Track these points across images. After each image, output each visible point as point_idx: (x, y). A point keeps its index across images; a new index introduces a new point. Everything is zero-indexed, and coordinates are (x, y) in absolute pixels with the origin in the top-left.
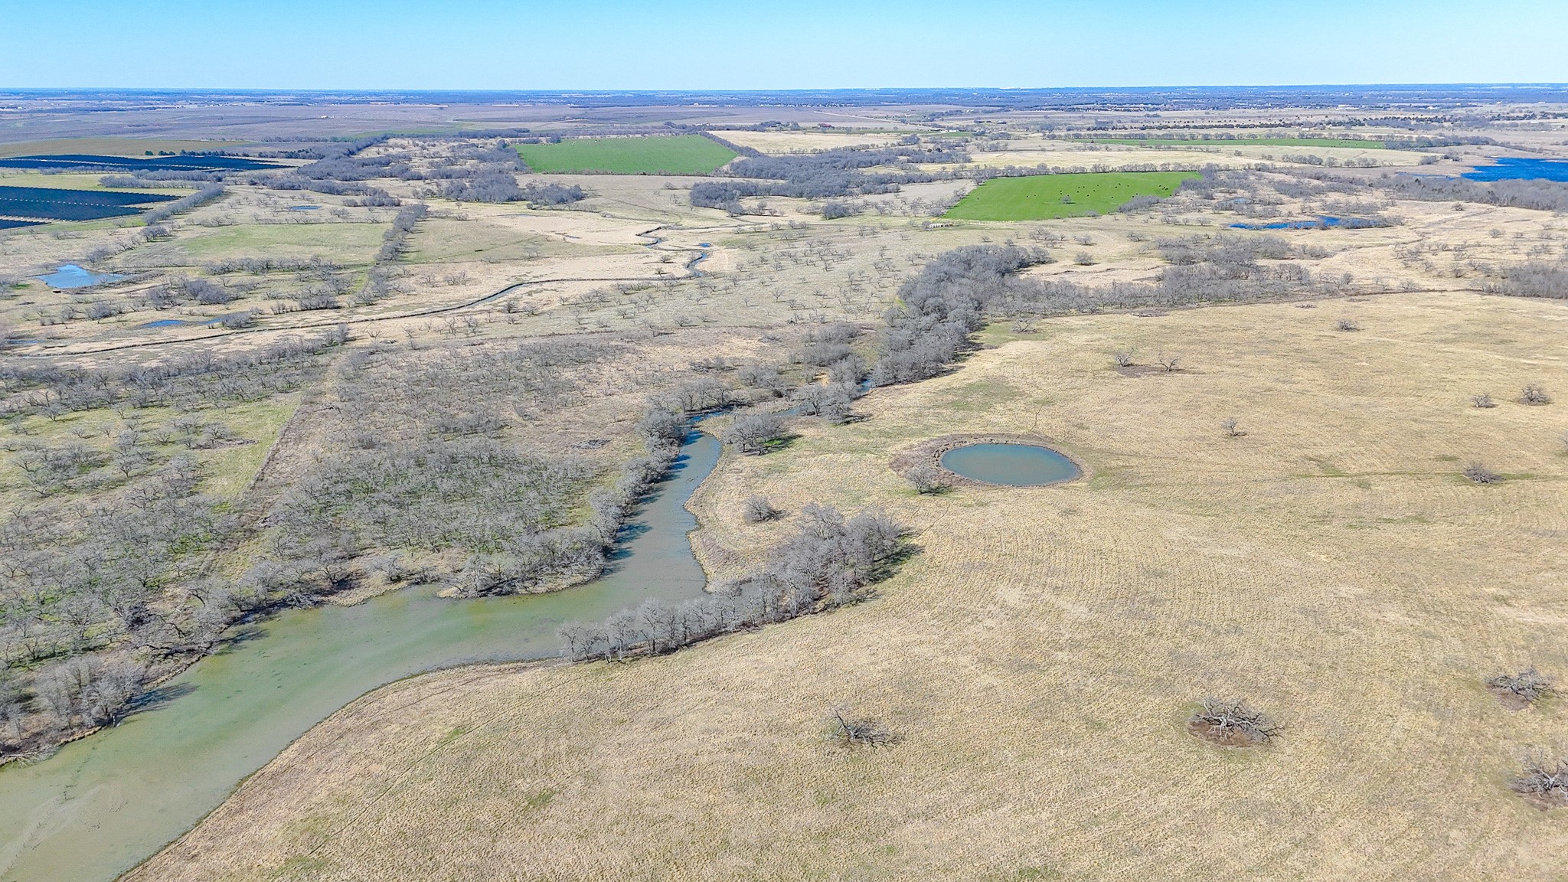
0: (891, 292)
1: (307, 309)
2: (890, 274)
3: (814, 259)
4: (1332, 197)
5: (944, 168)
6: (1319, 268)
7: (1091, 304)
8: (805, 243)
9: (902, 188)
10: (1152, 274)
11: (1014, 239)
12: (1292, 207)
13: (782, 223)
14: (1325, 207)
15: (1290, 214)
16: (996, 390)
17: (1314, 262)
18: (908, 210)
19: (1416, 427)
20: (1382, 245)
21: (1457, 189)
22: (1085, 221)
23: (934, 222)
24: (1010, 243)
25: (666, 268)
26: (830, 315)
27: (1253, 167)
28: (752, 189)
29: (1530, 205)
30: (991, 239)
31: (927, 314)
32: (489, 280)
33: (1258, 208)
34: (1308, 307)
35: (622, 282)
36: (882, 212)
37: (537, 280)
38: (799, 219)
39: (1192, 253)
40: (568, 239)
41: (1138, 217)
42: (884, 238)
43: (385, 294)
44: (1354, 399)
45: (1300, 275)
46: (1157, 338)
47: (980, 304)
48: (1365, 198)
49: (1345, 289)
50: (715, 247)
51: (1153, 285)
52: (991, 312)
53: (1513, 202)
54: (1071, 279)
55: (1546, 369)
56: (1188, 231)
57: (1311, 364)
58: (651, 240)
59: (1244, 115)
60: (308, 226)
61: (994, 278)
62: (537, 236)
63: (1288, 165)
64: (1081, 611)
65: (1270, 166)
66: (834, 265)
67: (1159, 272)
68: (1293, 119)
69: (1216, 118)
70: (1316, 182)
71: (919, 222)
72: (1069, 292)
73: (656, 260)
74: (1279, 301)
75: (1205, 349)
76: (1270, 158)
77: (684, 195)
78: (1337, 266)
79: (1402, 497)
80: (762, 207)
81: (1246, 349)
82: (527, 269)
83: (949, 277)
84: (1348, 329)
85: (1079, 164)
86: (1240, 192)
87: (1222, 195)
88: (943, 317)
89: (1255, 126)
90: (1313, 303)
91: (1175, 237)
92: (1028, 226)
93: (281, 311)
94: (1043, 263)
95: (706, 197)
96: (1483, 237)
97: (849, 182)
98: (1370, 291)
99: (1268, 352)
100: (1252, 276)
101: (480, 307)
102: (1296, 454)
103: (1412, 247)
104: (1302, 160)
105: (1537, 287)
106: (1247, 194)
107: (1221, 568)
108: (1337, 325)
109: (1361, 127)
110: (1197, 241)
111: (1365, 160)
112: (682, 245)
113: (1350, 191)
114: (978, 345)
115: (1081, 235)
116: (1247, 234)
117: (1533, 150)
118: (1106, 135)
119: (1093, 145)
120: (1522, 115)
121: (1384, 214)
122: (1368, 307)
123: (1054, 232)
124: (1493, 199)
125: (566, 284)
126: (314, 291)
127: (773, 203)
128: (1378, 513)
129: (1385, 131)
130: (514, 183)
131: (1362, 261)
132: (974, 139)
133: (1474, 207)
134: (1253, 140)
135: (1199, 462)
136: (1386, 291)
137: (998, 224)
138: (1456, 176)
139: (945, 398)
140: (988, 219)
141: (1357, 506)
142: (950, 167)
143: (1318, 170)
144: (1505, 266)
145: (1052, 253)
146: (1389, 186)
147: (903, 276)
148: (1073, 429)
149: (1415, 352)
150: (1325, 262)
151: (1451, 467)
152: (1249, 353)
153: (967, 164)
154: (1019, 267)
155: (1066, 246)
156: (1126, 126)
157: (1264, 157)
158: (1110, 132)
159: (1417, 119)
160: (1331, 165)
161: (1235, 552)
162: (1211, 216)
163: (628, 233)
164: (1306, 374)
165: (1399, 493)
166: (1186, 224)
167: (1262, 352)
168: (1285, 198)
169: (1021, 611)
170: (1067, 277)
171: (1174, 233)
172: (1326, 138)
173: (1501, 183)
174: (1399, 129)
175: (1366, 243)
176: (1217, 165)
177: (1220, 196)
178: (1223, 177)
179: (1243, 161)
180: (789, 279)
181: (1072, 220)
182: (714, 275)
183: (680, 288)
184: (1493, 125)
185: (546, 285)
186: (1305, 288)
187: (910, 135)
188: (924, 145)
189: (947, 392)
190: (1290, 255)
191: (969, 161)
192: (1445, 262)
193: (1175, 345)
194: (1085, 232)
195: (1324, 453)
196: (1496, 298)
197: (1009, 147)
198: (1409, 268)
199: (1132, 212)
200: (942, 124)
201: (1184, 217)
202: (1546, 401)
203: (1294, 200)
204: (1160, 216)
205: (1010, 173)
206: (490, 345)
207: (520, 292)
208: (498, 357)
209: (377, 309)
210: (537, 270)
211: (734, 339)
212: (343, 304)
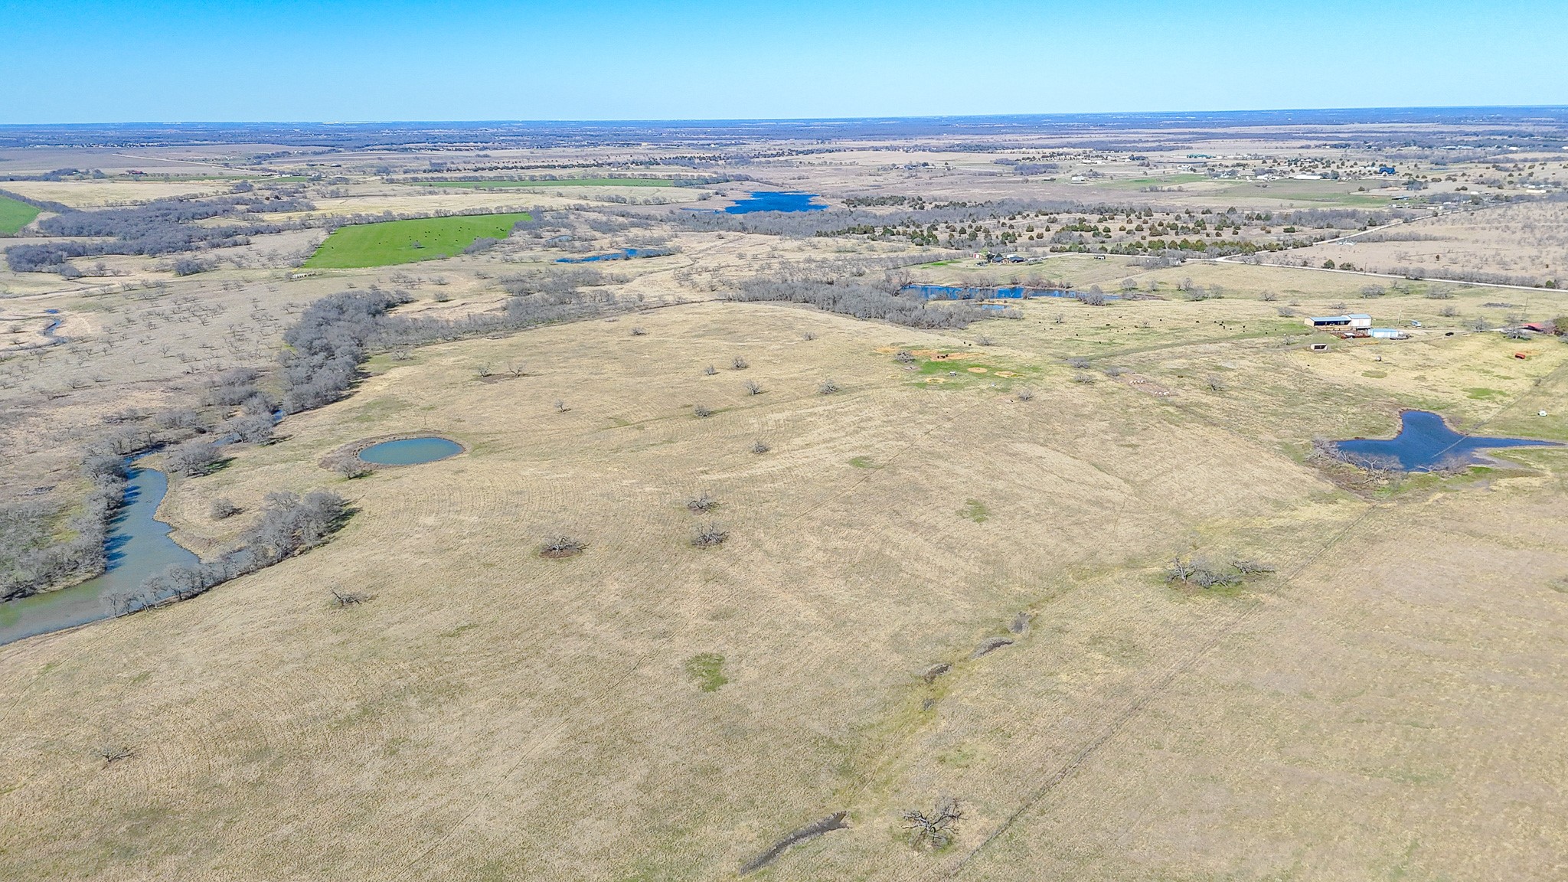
0: (277, 339)
2: (269, 323)
4: (631, 232)
5: (290, 218)
6: (623, 290)
7: (453, 333)
8: (169, 300)
9: (252, 239)
10: (498, 305)
11: (376, 284)
12: (603, 241)
13: (132, 282)
15: (603, 248)
16: (390, 405)
17: (620, 286)
18: (266, 262)
20: (666, 270)
21: (720, 221)
22: (437, 264)
23: (296, 273)
24: (372, 288)
25: (22, 337)
26: (225, 364)
27: (572, 207)
30: (355, 285)
31: (315, 354)
33: (577, 244)
34: (614, 321)
36: (240, 266)
38: (150, 277)
39: (528, 285)
41: (480, 257)
42: (251, 291)
44: (639, 379)
45: (608, 297)
46: (507, 354)
47: (361, 341)
48: (657, 232)
49: (640, 306)
51: (501, 314)
52: (371, 347)
53: (756, 230)
54: (434, 315)
55: (751, 347)
56: (523, 267)
57: (613, 361)
59: (564, 154)
61: (370, 320)
63: (600, 204)
65: (586, 206)
66: (209, 319)
67: (504, 303)
68: (605, 159)
70: (621, 219)
71: (283, 274)
72: (435, 326)
74: (594, 319)
75: (542, 358)
76: (585, 198)
78: (636, 287)
79: (661, 431)
80: (101, 267)
81: (571, 355)
83: (327, 321)
84: (639, 334)
85: (423, 211)
86: (563, 230)
87: (549, 234)
88: (331, 355)
89: (573, 166)
90: (617, 318)
91: (513, 273)
92: (386, 271)
94: (407, 302)
96: (734, 259)
97: (191, 236)
98: (655, 306)
99: (586, 355)
100: (574, 301)
103: (685, 270)
104: (610, 200)
105: (757, 294)
106: (569, 232)
108: (631, 332)
110: (531, 275)
113: (646, 226)
114: (366, 373)
115: (435, 276)
116: (571, 268)
117: (778, 184)
119: (431, 189)
120: (775, 152)
121: (667, 244)
122: (655, 318)
123: (410, 275)
127: (111, 263)
128: (648, 442)
129: (675, 170)
131: (652, 284)
132: (311, 185)
133: (732, 235)
135: (541, 430)
136: (666, 305)
137: (357, 271)
138: (722, 210)
139: (349, 415)
140: (347, 267)
141: (636, 440)
142: (296, 217)
143: (623, 209)
144: (740, 280)
145: (412, 293)
146: (675, 220)
147: (282, 323)
148: (454, 423)
149: (678, 345)
150: (627, 286)
151: (689, 411)
152: (573, 358)
153: (312, 213)
154: (386, 308)
155: (424, 287)
156: (460, 168)
157: (580, 198)
158: (445, 175)
160: (633, 203)
162: (542, 254)
164: (610, 367)
165: (660, 429)
166: (522, 261)
167: (581, 356)
168: (597, 234)
170: (430, 312)
171: (513, 270)
172: (630, 178)
174: (685, 168)
175: (656, 269)
176: (543, 207)
177: (547, 235)
178: (548, 217)
179: (564, 201)
181: (425, 264)
182: (83, 340)
184: (753, 163)
186: (612, 307)
187: (240, 181)
188: (260, 192)
189: (350, 410)
190: (601, 282)
191: (314, 209)
192: (705, 281)
193: (521, 358)
194: (438, 274)
195: (618, 413)
196: (732, 304)
197: (351, 193)
198: (682, 286)
199: (476, 254)
200: (272, 167)
201: (519, 255)
202: (746, 367)
203: (605, 236)
204: (499, 256)
205: (358, 221)
211: (137, 393)
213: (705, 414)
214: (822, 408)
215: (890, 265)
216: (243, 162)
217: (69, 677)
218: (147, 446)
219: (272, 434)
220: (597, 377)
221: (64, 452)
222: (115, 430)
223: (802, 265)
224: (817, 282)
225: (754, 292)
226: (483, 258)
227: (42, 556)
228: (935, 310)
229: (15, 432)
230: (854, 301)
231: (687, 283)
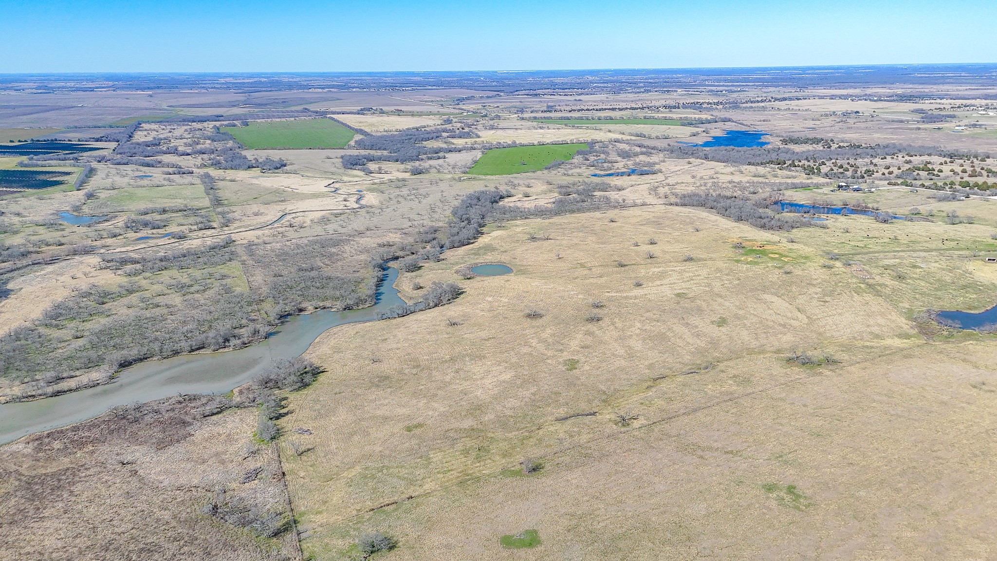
0: (448, 212)
1: (201, 229)
2: (447, 204)
3: (413, 197)
4: (641, 158)
5: (466, 142)
7: (525, 215)
9: (446, 155)
10: (552, 200)
11: (498, 185)
12: (621, 164)
14: (635, 164)
15: (618, 168)
16: (488, 248)
18: (450, 170)
22: (528, 176)
23: (463, 177)
24: (496, 187)
25: (348, 203)
27: (613, 140)
28: (372, 158)
30: (488, 185)
31: (462, 221)
32: (272, 213)
33: (606, 165)
35: (333, 211)
36: (439, 171)
37: (292, 212)
38: (400, 176)
39: (571, 190)
40: (293, 190)
42: (442, 185)
43: (230, 221)
47: (483, 216)
48: (654, 158)
49: (622, 205)
50: (365, 192)
51: (550, 205)
56: (572, 179)
57: (594, 235)
58: (333, 189)
63: (630, 138)
64: (506, 300)
65: (621, 139)
66: (422, 200)
67: (556, 199)
71: (456, 177)
72: (518, 210)
73: (342, 200)
75: (562, 231)
76: (624, 133)
77: (338, 164)
80: (380, 169)
82: (285, 207)
83: (471, 205)
86: (602, 155)
87: (593, 158)
88: (469, 222)
89: (627, 109)
90: (606, 211)
91: (566, 182)
92: (505, 178)
93: (191, 231)
94: (510, 196)
95: (350, 165)
97: (418, 153)
99: (582, 231)
101: (276, 225)
104: (637, 135)
106: (605, 157)
107: (544, 290)
110: (574, 184)
111: (664, 135)
112: (349, 191)
113: (649, 154)
114: (483, 233)
115: (526, 182)
116: (596, 179)
118: (550, 117)
119: (541, 125)
122: (624, 213)
123: (514, 181)
124: (705, 158)
125: (307, 213)
126: (198, 222)
133: (698, 161)
135: (547, 266)
136: (635, 205)
137: (492, 177)
139: (471, 252)
140: (487, 175)
145: (513, 192)
146: (668, 150)
147: (452, 204)
148: (512, 259)
153: (478, 139)
154: (500, 199)
155: (520, 188)
157: (621, 133)
160: (649, 137)
161: (549, 287)
162: (584, 171)
163: (320, 185)
164: (590, 238)
166: (572, 175)
168: (619, 159)
169: (491, 302)
170: (520, 202)
171: (566, 180)
175: (642, 183)
176: (596, 139)
178: (597, 146)
179: (610, 136)
180: (404, 207)
181: (523, 174)
182: (371, 207)
183: (358, 213)
185: (298, 214)
189: (472, 250)
190: (608, 189)
191: (479, 137)
192: (664, 192)
194: (529, 181)
196: (670, 207)
197: (500, 126)
199: (551, 169)
201: (573, 171)
203: (623, 160)
205: (498, 146)
206: (295, 241)
207: (288, 217)
208: (302, 245)
209: (232, 228)
210: (289, 207)
211: (390, 234)
212: (215, 227)
217: (363, 337)
218: (392, 258)
219: (440, 257)
221: (363, 257)
222: (381, 250)
226: (554, 172)
227: (356, 296)
229: (346, 247)
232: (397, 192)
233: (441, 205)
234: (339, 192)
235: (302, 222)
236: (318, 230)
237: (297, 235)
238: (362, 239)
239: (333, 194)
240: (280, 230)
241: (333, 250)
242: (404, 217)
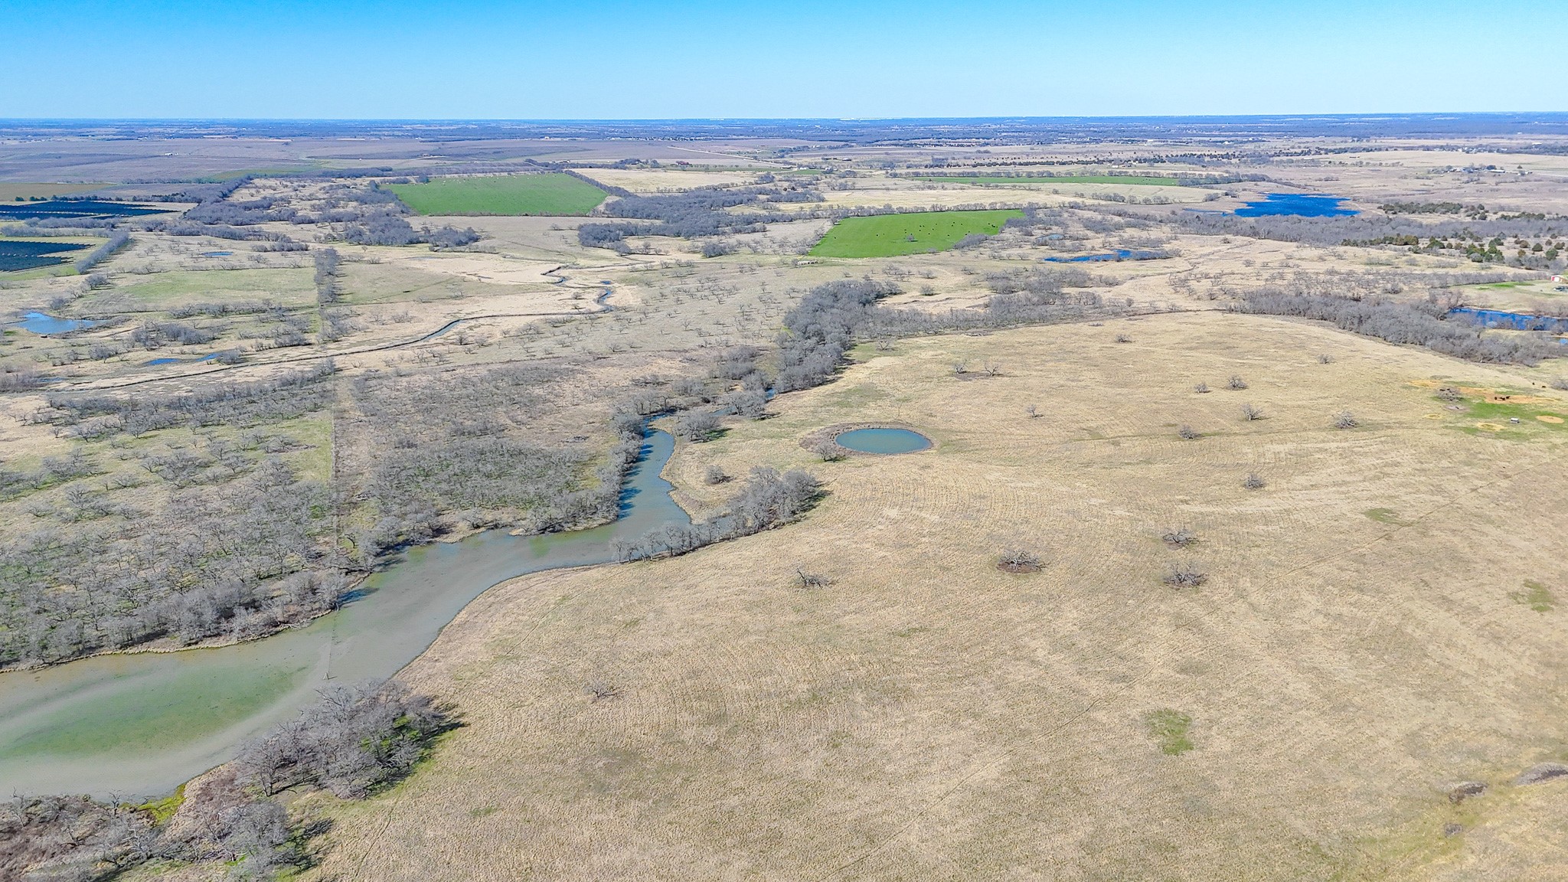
0: (778, 321)
1: (282, 346)
2: (773, 305)
3: (707, 293)
4: (1130, 232)
5: (802, 208)
6: (1111, 294)
7: (934, 327)
8: (694, 279)
9: (768, 227)
10: (981, 302)
11: (870, 275)
12: (1096, 242)
13: (669, 261)
14: (1122, 241)
15: (1093, 248)
16: (867, 393)
17: (1108, 289)
18: (777, 249)
19: (1155, 406)
20: (1162, 274)
21: (1227, 224)
22: (928, 258)
23: (801, 260)
24: (867, 278)
25: (581, 304)
26: (732, 340)
27: (1067, 205)
28: (633, 230)
29: (1282, 238)
30: (851, 274)
31: (809, 338)
32: (431, 318)
33: (1068, 243)
34: (1097, 325)
35: (550, 316)
36: (755, 251)
37: (471, 317)
38: (685, 258)
39: (1013, 283)
40: (483, 280)
41: (969, 252)
42: (762, 274)
43: (343, 331)
44: (1119, 390)
45: (1094, 299)
46: (984, 352)
47: (849, 329)
48: (1155, 233)
49: (1127, 311)
50: (616, 285)
51: (981, 311)
52: (858, 336)
53: (1269, 235)
54: (918, 307)
55: (1251, 366)
56: (1010, 265)
57: (1093, 368)
58: (557, 279)
59: (1065, 150)
60: (235, 272)
61: (859, 308)
62: (452, 278)
63: (1096, 202)
64: (935, 518)
65: (1081, 204)
66: (724, 298)
67: (986, 300)
68: (1107, 156)
69: (1040, 154)
70: (1117, 219)
71: (789, 260)
72: (917, 318)
73: (570, 297)
74: (1077, 321)
75: (1018, 358)
76: (1082, 196)
77: (573, 236)
78: (1126, 290)
79: (1139, 450)
80: (647, 247)
81: (1049, 358)
82: (459, 307)
83: (821, 308)
84: (1124, 342)
85: (920, 205)
86: (1055, 228)
87: (1040, 231)
88: (822, 340)
89: (1072, 163)
90: (1101, 323)
91: (1000, 270)
92: (881, 263)
93: (260, 349)
94: (895, 294)
95: (595, 238)
96: (1239, 267)
97: (719, 222)
98: (1145, 312)
99: (1064, 360)
100: (1058, 302)
101: (432, 340)
102: (1075, 426)
103: (1182, 276)
104: (1108, 198)
105: (1264, 307)
106: (1060, 231)
107: (1021, 493)
108: (1116, 339)
109: (1162, 164)
110: (1017, 274)
111: (1159, 198)
112: (586, 283)
113: (1144, 227)
114: (851, 361)
115: (924, 269)
116: (1057, 267)
117: (1299, 186)
118: (942, 173)
119: (930, 184)
120: (1299, 151)
121: (1167, 247)
122: (1140, 324)
123: (902, 268)
124: (1254, 233)
125: (498, 319)
126: (281, 332)
127: (656, 242)
128: (1122, 460)
129: (1181, 169)
130: (408, 226)
131: (1144, 288)
132: (824, 177)
133: (1240, 239)
134: (1069, 178)
135: (1011, 434)
136: (1157, 312)
137: (856, 261)
138: (1230, 212)
139: (832, 399)
140: (846, 257)
141: (1110, 456)
142: (807, 207)
143: (1120, 208)
144: (1246, 290)
145: (902, 286)
146: (1176, 222)
147: (784, 306)
148: (926, 417)
149: (1167, 357)
150: (1115, 289)
151: (1172, 430)
152: (1051, 361)
153: (821, 204)
154: (876, 298)
155: (913, 280)
156: (960, 163)
157: (1077, 195)
158: (946, 170)
159: (1211, 156)
160: (1132, 202)
161: (1030, 485)
162: (1029, 251)
163: (534, 272)
164: (1088, 374)
165: (1138, 447)
166: (1009, 258)
167: (1059, 361)
168: (1090, 234)
169: (898, 521)
170: (914, 305)
171: (999, 267)
172: (1131, 176)
173: (1263, 218)
174: (1194, 166)
175: (1149, 273)
176: (1037, 204)
177: (1038, 233)
178: (1041, 214)
179: (1060, 199)
180: (690, 310)
181: (916, 257)
182: (626, 309)
183: (599, 321)
184: (1273, 162)
185: (481, 321)
186: (1097, 311)
187: (765, 173)
188: (779, 184)
189: (832, 395)
190: (1089, 283)
191: (823, 200)
192: (1204, 288)
193: (997, 357)
194: (927, 268)
195: (1093, 425)
196: (1233, 315)
197: (857, 186)
198: (1177, 292)
199: (966, 249)
200: (793, 161)
201: (1008, 252)
202: (1244, 388)
203: (1098, 235)
204: (988, 252)
205: (861, 213)
206: (462, 371)
207: (461, 327)
208: (475, 380)
209: (345, 344)
210: (467, 308)
211: (660, 361)
212: (313, 341)
213: (1190, 436)
214: (1335, 445)
215: (1437, 283)
216: (769, 155)
218: (663, 410)
219: (763, 410)
220: (1074, 384)
221: (600, 407)
222: (640, 392)
223: (1322, 277)
224: (1340, 297)
225: (1261, 304)
226: (972, 254)
227: (572, 497)
228: (1494, 340)
229: (566, 386)
230: (1387, 322)
231: (1184, 290)
232: (677, 284)
233: (762, 307)
234: (567, 283)
235: (486, 335)
236: (515, 351)
237: (470, 359)
238: (602, 370)
239: (555, 287)
240: (441, 348)
241: (538, 391)
242: (689, 327)
